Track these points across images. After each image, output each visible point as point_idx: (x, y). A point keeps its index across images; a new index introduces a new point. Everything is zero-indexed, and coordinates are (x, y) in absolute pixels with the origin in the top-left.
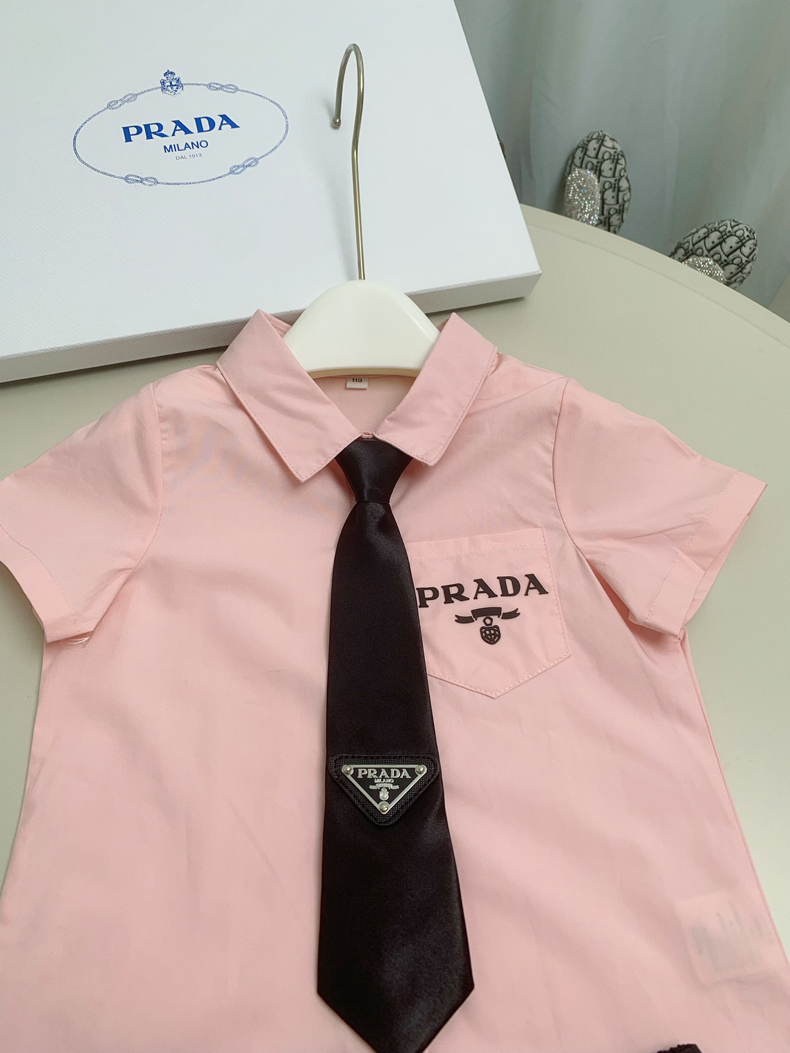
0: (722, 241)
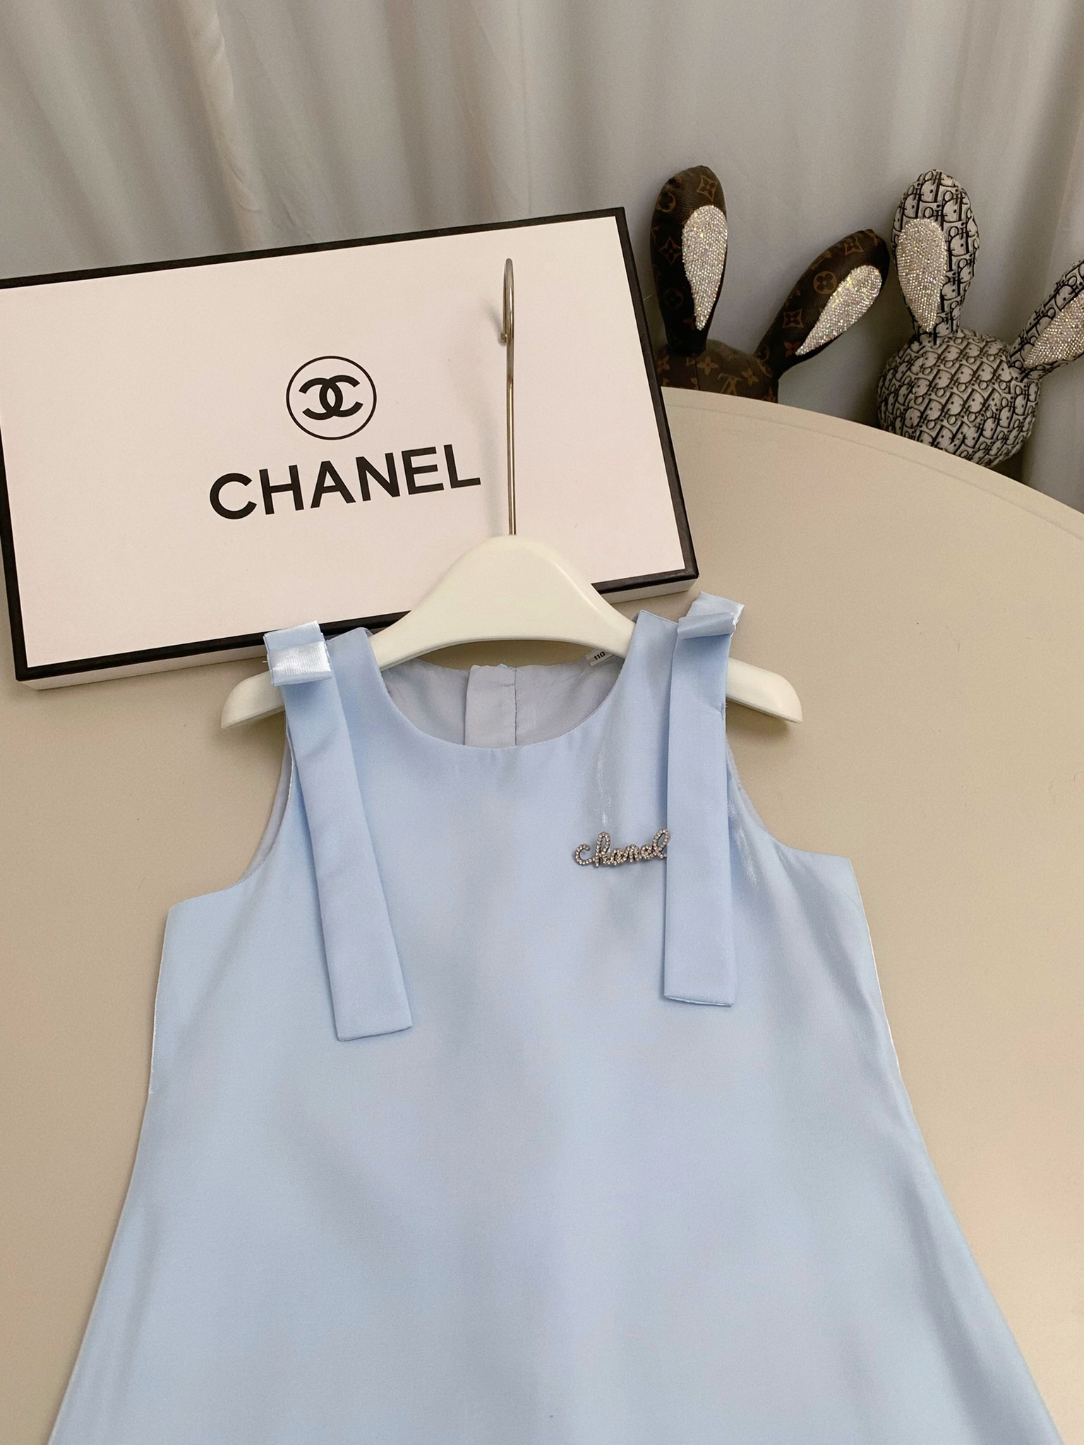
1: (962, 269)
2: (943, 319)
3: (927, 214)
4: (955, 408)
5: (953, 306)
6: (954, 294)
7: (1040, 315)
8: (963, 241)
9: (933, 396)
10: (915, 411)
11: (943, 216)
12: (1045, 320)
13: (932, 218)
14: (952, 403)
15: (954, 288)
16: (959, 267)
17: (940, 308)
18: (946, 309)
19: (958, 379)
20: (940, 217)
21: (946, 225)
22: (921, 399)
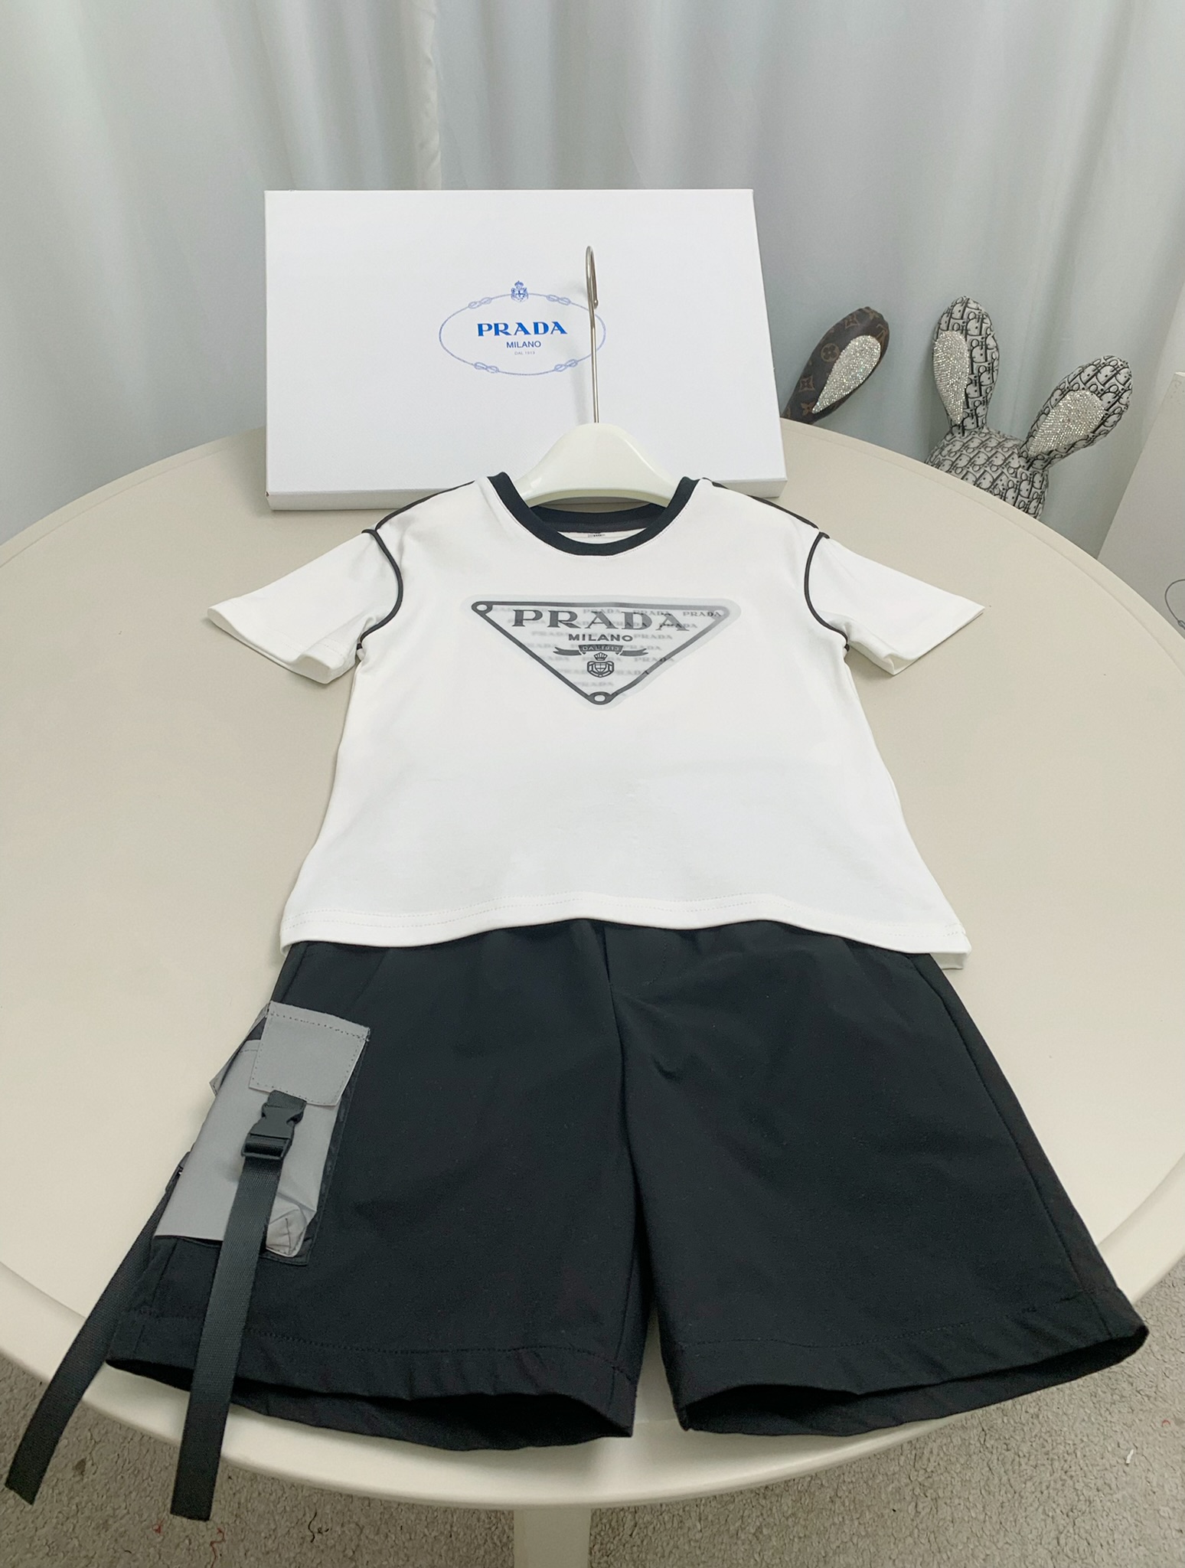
0: (1097, 371)
1: (982, 374)
2: (968, 415)
5: (976, 405)
6: (976, 395)
7: (1040, 414)
8: (983, 351)
12: (1043, 417)
13: (959, 332)
17: (966, 405)
21: (969, 337)
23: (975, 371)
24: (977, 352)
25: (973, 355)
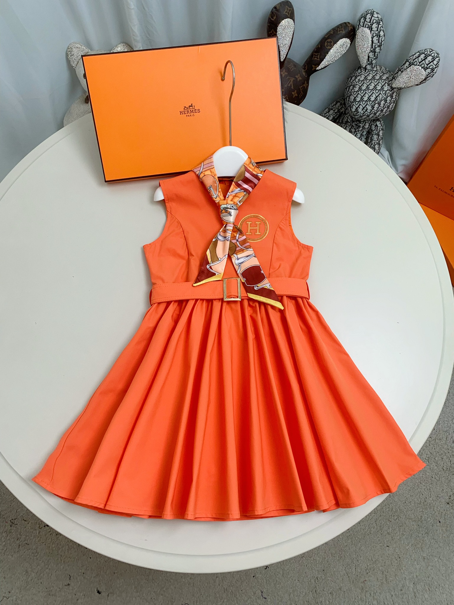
0: (426, 58)
1: (376, 48)
2: (369, 63)
3: (367, 26)
4: (365, 99)
5: (372, 60)
6: (373, 56)
7: (399, 70)
8: (378, 38)
9: (359, 93)
10: (353, 97)
11: (372, 28)
12: (400, 72)
13: (368, 28)
14: (365, 96)
15: (373, 54)
16: (375, 47)
17: (368, 60)
18: (370, 61)
19: (369, 87)
20: (371, 29)
21: (372, 32)
22: (355, 93)
23: (373, 47)
24: (375, 39)
25: (373, 40)
